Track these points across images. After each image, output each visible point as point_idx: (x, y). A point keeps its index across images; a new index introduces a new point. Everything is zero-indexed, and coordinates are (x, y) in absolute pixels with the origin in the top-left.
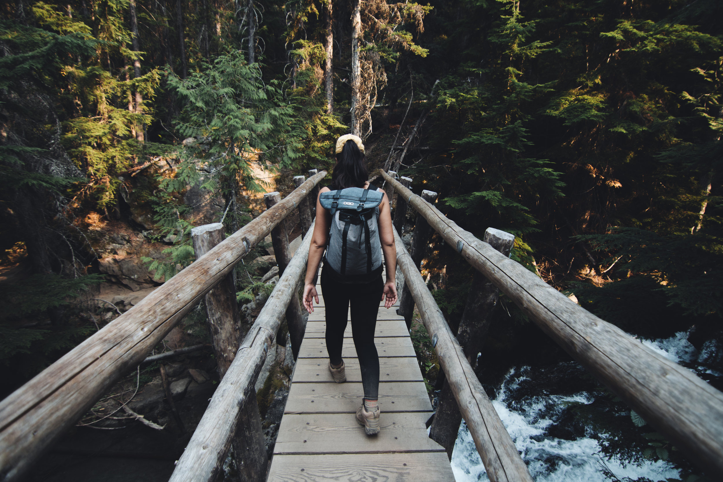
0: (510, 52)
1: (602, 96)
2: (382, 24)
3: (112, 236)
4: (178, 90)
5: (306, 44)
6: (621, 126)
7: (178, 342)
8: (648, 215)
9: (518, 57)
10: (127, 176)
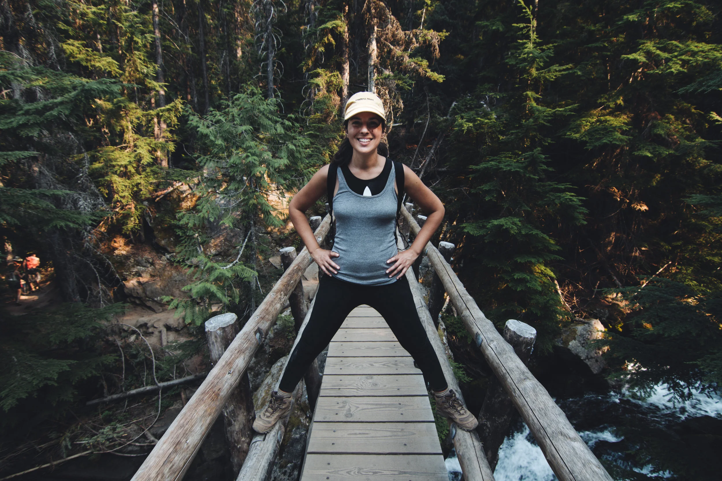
0: (528, 76)
1: (625, 117)
2: (398, 51)
3: (137, 259)
4: (198, 129)
5: (323, 72)
6: (646, 149)
7: (199, 365)
8: (677, 238)
9: (537, 80)
10: (151, 200)
